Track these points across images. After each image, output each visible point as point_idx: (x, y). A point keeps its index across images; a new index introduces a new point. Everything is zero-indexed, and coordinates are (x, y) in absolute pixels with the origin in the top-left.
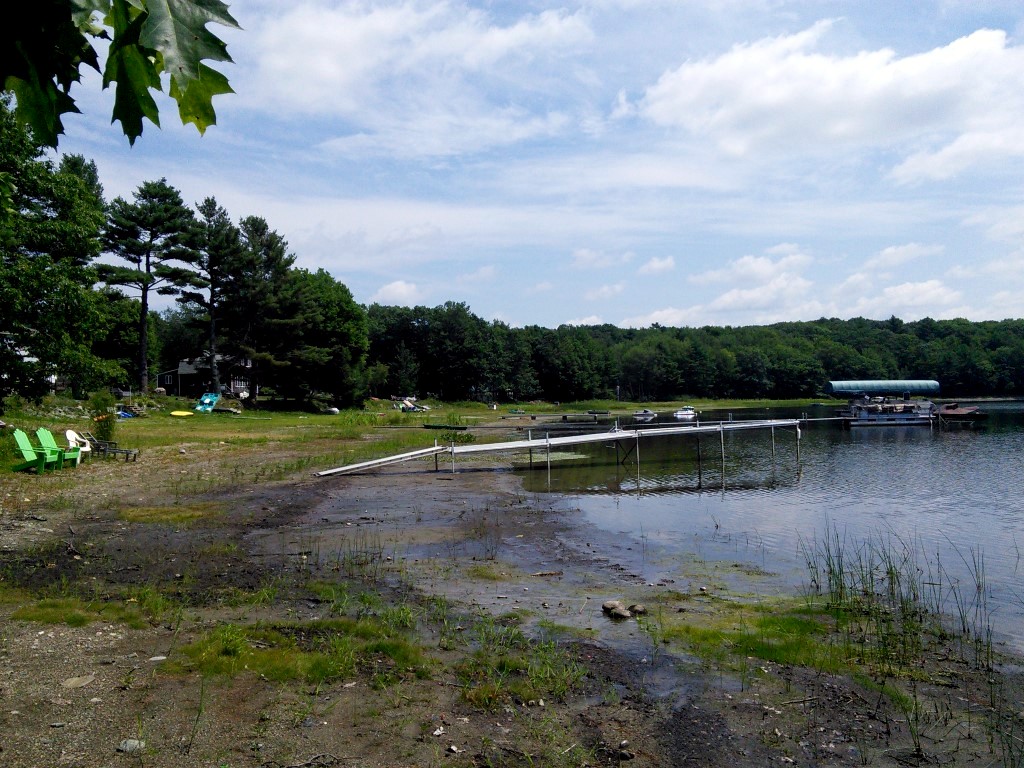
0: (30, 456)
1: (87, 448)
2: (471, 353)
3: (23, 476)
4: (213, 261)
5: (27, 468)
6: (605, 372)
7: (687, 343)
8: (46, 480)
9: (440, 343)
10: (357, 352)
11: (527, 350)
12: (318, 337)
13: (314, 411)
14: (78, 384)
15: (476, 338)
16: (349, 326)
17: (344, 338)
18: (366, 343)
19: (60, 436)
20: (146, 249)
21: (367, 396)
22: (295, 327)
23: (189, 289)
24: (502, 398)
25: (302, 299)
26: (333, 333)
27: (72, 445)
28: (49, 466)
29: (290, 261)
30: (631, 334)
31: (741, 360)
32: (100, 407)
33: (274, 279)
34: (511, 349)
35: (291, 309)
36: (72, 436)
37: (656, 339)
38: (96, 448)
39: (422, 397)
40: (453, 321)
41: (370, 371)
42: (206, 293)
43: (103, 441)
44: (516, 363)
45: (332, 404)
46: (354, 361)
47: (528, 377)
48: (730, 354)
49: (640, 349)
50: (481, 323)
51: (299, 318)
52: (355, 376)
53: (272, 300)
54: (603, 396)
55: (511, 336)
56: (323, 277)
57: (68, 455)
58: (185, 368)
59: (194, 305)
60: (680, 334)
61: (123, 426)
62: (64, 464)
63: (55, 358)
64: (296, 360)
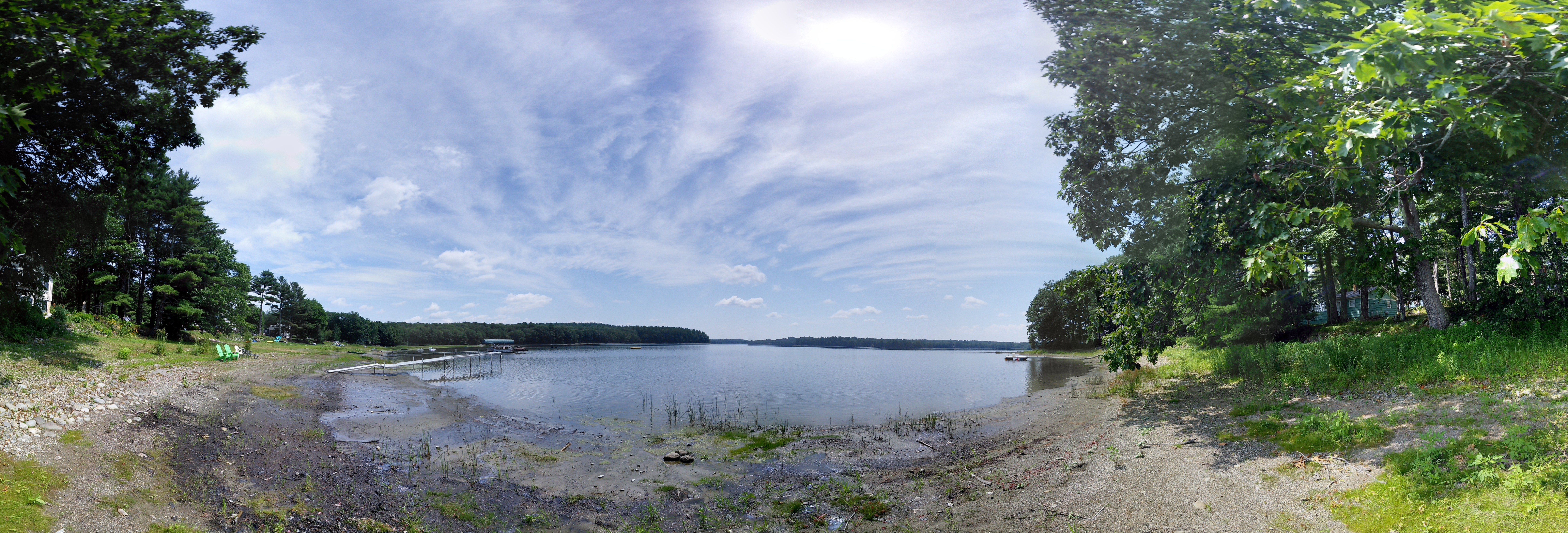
0: (221, 355)
1: (241, 353)
2: (359, 328)
3: (218, 362)
4: (282, 295)
5: (220, 359)
6: (404, 336)
7: (429, 328)
8: (225, 365)
9: (348, 325)
10: (323, 326)
11: (376, 329)
12: (311, 320)
13: (307, 343)
14: (242, 330)
15: (361, 324)
16: (321, 317)
17: (319, 321)
18: (327, 323)
19: (232, 347)
20: (263, 291)
21: (325, 340)
22: (304, 317)
23: (274, 303)
24: (367, 344)
25: (308, 308)
26: (316, 319)
27: (237, 351)
28: (227, 359)
29: (305, 296)
30: (411, 325)
31: (444, 334)
32: (247, 338)
33: (300, 301)
34: (372, 328)
35: (304, 311)
36: (236, 348)
37: (419, 326)
38: (244, 353)
39: (341, 342)
40: (353, 318)
41: (326, 332)
42: (279, 305)
43: (247, 350)
44: (373, 333)
45: (314, 342)
46: (322, 329)
47: (376, 338)
48: (441, 331)
49: (415, 329)
50: (363, 319)
51: (306, 314)
52: (322, 333)
53: (299, 308)
54: (403, 344)
55: (372, 324)
56: (314, 301)
57: (234, 355)
58: (271, 328)
59: (275, 309)
60: (427, 325)
61: (254, 345)
62: (233, 358)
63: (235, 321)
64: (305, 327)
